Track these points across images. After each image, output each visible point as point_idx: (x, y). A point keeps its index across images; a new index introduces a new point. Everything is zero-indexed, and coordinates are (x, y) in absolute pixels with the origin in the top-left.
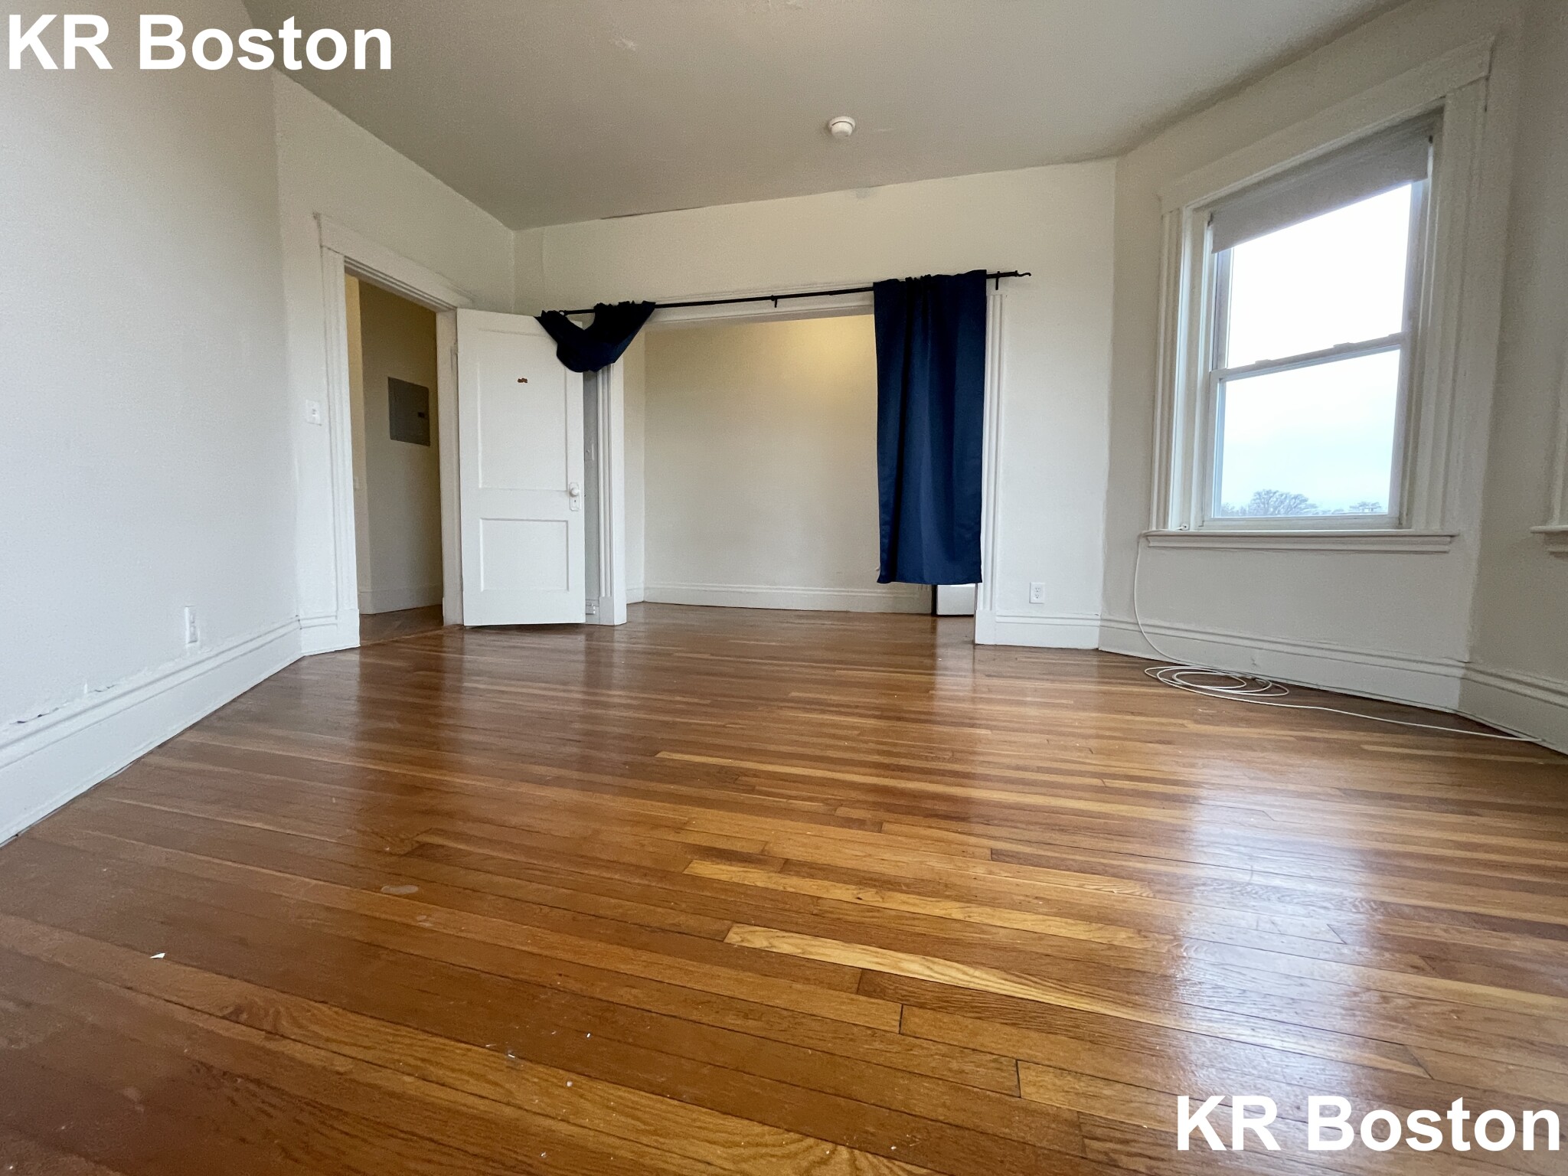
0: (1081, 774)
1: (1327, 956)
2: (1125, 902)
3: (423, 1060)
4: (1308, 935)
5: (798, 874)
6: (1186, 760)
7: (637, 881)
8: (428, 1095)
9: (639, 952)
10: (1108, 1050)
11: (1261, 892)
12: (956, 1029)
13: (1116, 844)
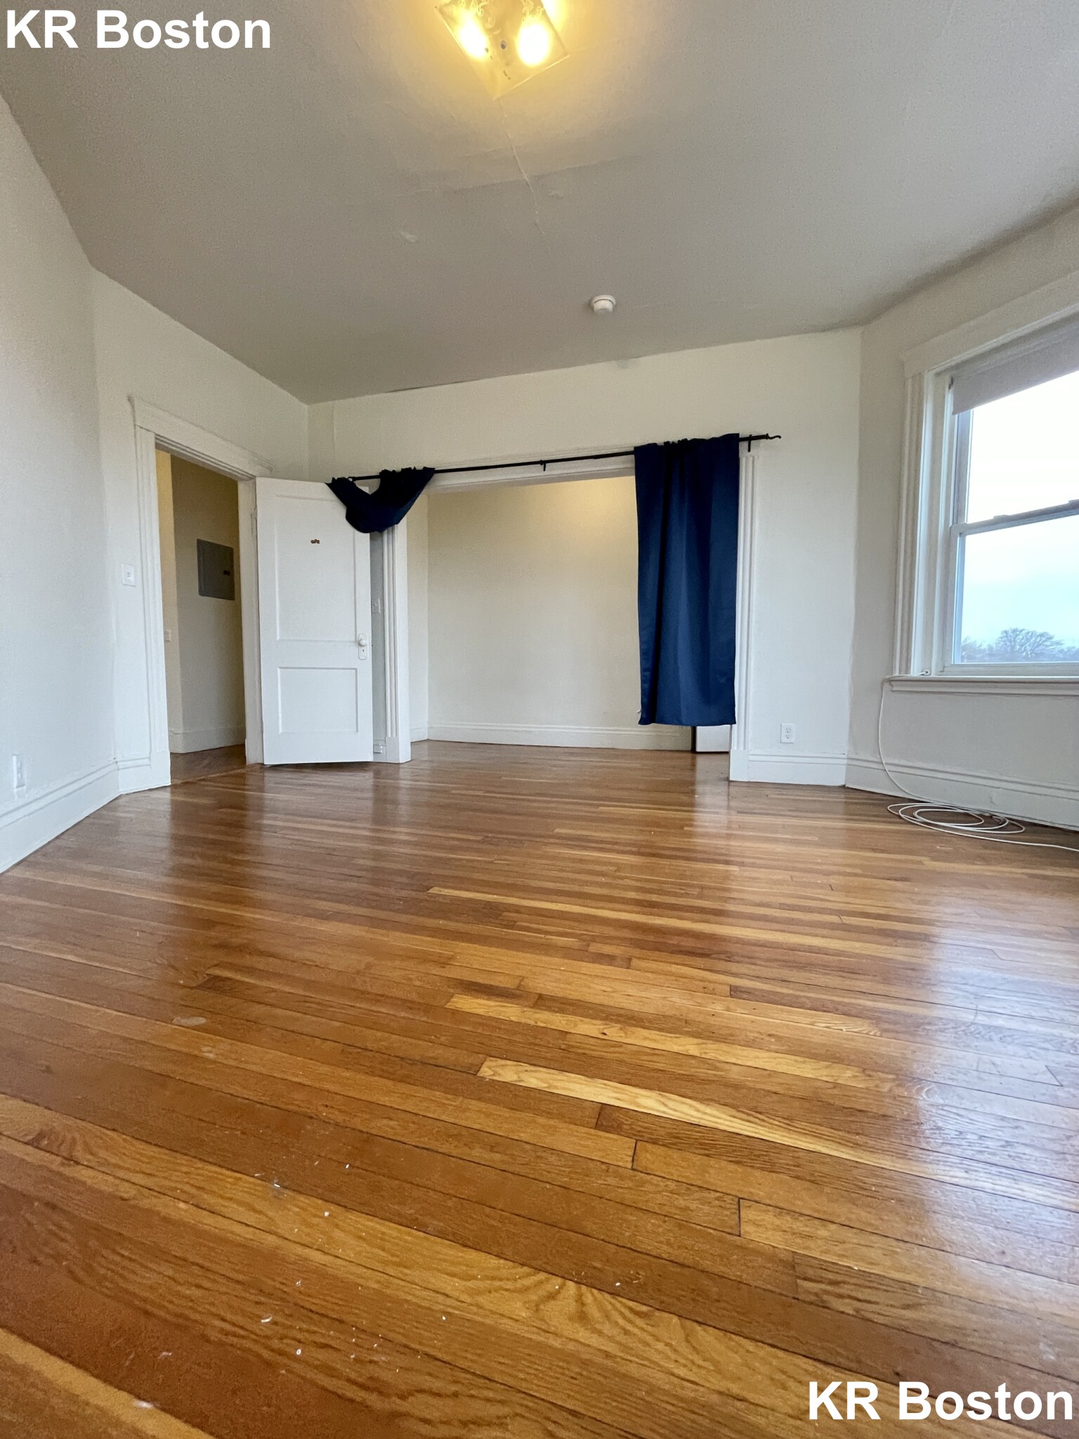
0: (821, 911)
1: (1043, 1098)
2: (853, 1040)
3: (199, 1188)
4: (1026, 1077)
5: (549, 1009)
6: (920, 898)
7: (403, 1014)
8: (199, 1222)
9: (399, 1085)
10: (827, 1190)
11: (983, 1033)
12: (683, 1166)
13: (848, 982)
